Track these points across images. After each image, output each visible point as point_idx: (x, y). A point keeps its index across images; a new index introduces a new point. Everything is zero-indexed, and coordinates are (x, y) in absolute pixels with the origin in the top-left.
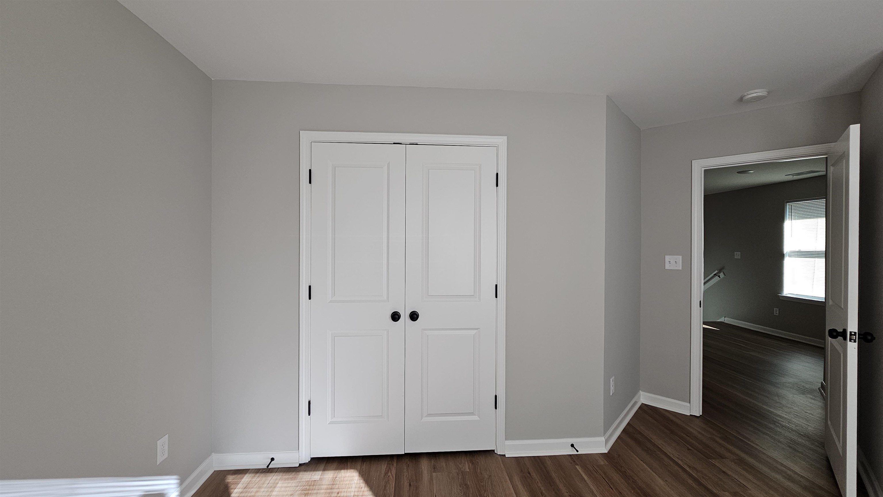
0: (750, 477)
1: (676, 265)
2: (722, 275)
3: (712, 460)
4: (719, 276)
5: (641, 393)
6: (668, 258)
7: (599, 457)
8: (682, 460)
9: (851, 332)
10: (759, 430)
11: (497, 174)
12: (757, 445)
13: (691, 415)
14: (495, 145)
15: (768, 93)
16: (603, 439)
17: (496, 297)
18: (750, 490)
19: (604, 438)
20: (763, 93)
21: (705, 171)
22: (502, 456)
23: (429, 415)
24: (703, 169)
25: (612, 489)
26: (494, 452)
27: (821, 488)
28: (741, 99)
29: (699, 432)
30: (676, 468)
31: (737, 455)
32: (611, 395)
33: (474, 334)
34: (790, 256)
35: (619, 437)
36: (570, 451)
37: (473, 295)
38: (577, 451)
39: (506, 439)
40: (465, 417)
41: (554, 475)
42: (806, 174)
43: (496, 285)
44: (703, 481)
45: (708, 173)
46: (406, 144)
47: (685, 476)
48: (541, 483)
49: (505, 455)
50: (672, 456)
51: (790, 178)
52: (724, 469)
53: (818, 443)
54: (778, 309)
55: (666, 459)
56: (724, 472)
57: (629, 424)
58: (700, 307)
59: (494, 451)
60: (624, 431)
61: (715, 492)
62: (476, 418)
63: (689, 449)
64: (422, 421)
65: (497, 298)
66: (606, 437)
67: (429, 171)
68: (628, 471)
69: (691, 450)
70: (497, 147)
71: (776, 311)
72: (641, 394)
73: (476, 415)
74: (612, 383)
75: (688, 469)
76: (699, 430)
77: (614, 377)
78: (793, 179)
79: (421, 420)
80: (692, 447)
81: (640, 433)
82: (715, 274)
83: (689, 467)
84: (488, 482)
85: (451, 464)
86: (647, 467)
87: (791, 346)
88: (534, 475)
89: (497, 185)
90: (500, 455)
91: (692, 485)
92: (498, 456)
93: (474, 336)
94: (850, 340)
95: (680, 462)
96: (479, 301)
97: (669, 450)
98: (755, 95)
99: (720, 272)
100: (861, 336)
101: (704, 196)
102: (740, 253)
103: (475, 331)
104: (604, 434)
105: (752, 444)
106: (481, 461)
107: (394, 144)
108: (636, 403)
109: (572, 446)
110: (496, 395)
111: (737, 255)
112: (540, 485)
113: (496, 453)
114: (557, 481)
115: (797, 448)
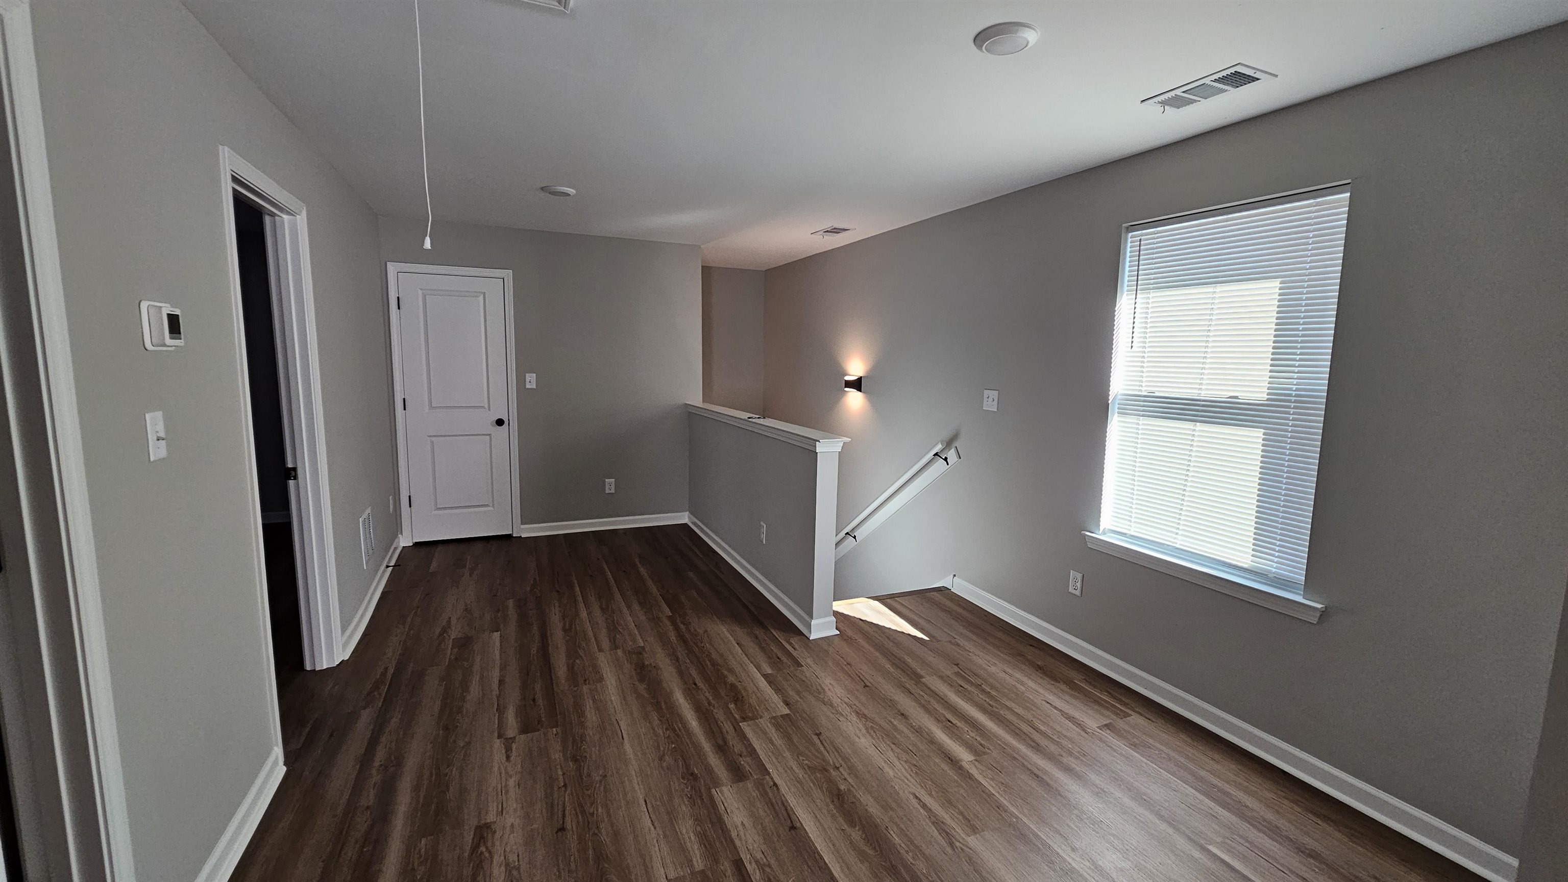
2: (951, 455)
4: (946, 459)
71: (1075, 583)
82: (936, 454)
99: (949, 444)
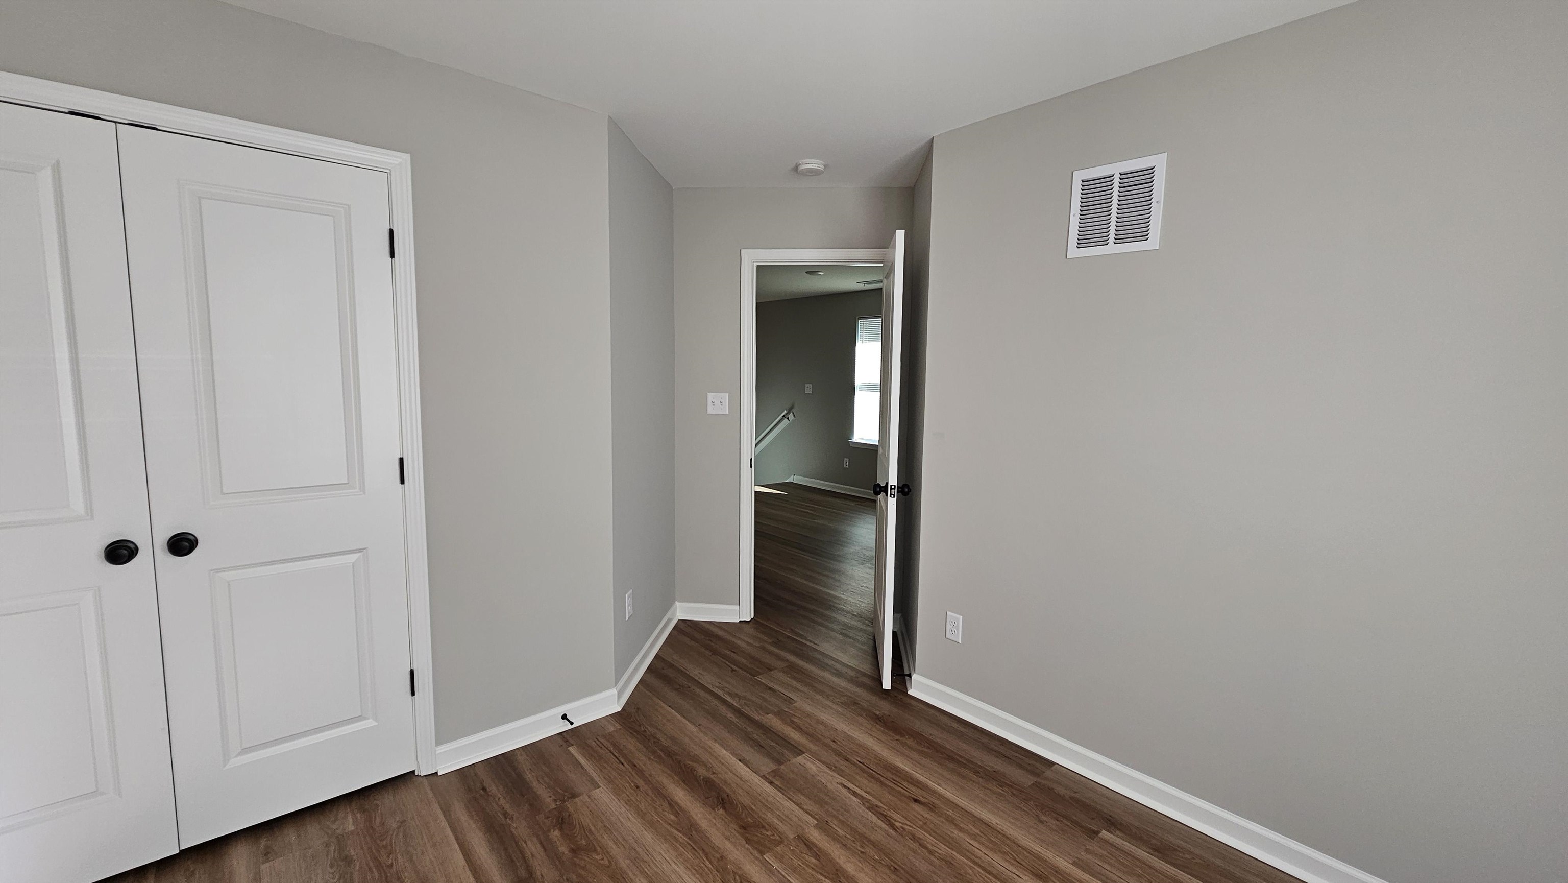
0: (799, 686)
1: (722, 407)
3: (759, 676)
5: (677, 603)
6: (711, 396)
7: (609, 721)
8: (722, 689)
9: (891, 486)
10: (814, 622)
11: (391, 232)
12: (810, 641)
13: (740, 621)
14: (384, 168)
15: (824, 166)
16: (614, 691)
17: (402, 482)
18: (796, 702)
19: (616, 689)
20: (818, 166)
21: (758, 266)
22: (431, 777)
23: (245, 751)
24: (754, 263)
25: (623, 764)
26: (414, 774)
27: (864, 674)
28: (796, 169)
29: (748, 644)
30: (715, 702)
31: (787, 661)
32: (627, 619)
33: (353, 561)
34: (861, 390)
35: (642, 681)
36: (561, 726)
37: (346, 482)
38: (572, 723)
39: (439, 742)
40: (343, 728)
41: (529, 776)
42: (876, 283)
43: (401, 460)
44: (746, 710)
45: (762, 270)
46: (116, 122)
47: (723, 710)
48: (505, 798)
49: (436, 773)
50: (710, 687)
51: (861, 287)
52: (771, 685)
53: (869, 621)
54: (848, 460)
55: (702, 693)
56: (770, 689)
57: (657, 656)
58: (751, 467)
59: (413, 772)
60: (649, 669)
61: (757, 718)
62: (369, 723)
63: (733, 670)
64: (227, 767)
65: (404, 484)
66: (618, 689)
67: (200, 204)
68: (649, 728)
69: (735, 670)
70: (389, 174)
72: (678, 606)
73: (368, 719)
74: (628, 600)
75: (728, 699)
76: (748, 640)
77: (631, 590)
78: (863, 289)
79: (225, 766)
80: (737, 666)
81: (671, 666)
83: (730, 694)
84: (397, 834)
85: (313, 831)
86: (677, 714)
87: (859, 506)
88: (493, 789)
89: (392, 255)
90: (426, 776)
91: (731, 719)
92: (422, 779)
93: (353, 566)
94: (890, 496)
95: (720, 693)
96: (361, 494)
97: (708, 680)
98: (810, 166)
100: (899, 490)
101: (757, 304)
102: (811, 385)
103: (355, 556)
104: (616, 683)
105: (804, 641)
106: (386, 800)
107: (72, 113)
108: (669, 620)
109: (564, 717)
110: (411, 670)
111: (808, 389)
112: (502, 801)
113: (418, 775)
114: (535, 784)
115: (848, 633)
